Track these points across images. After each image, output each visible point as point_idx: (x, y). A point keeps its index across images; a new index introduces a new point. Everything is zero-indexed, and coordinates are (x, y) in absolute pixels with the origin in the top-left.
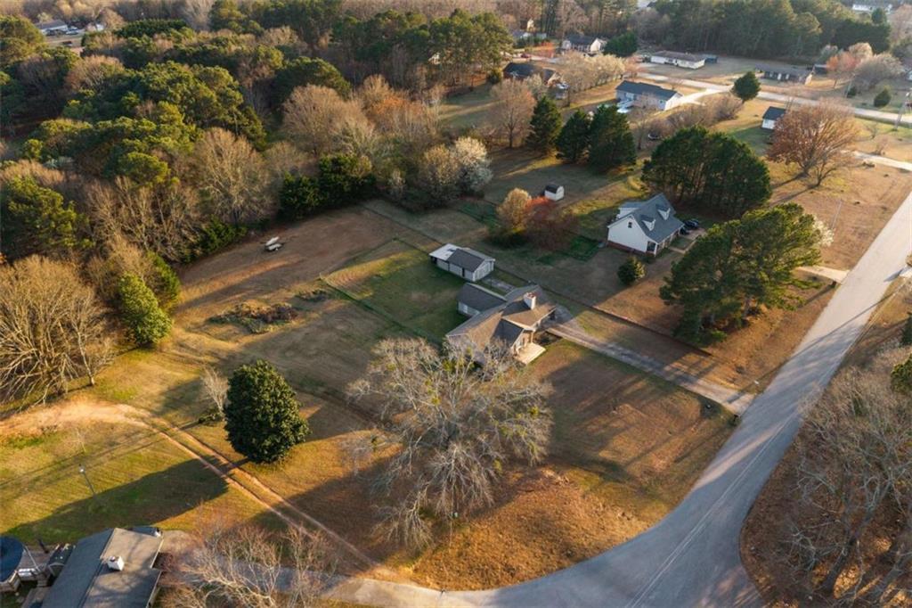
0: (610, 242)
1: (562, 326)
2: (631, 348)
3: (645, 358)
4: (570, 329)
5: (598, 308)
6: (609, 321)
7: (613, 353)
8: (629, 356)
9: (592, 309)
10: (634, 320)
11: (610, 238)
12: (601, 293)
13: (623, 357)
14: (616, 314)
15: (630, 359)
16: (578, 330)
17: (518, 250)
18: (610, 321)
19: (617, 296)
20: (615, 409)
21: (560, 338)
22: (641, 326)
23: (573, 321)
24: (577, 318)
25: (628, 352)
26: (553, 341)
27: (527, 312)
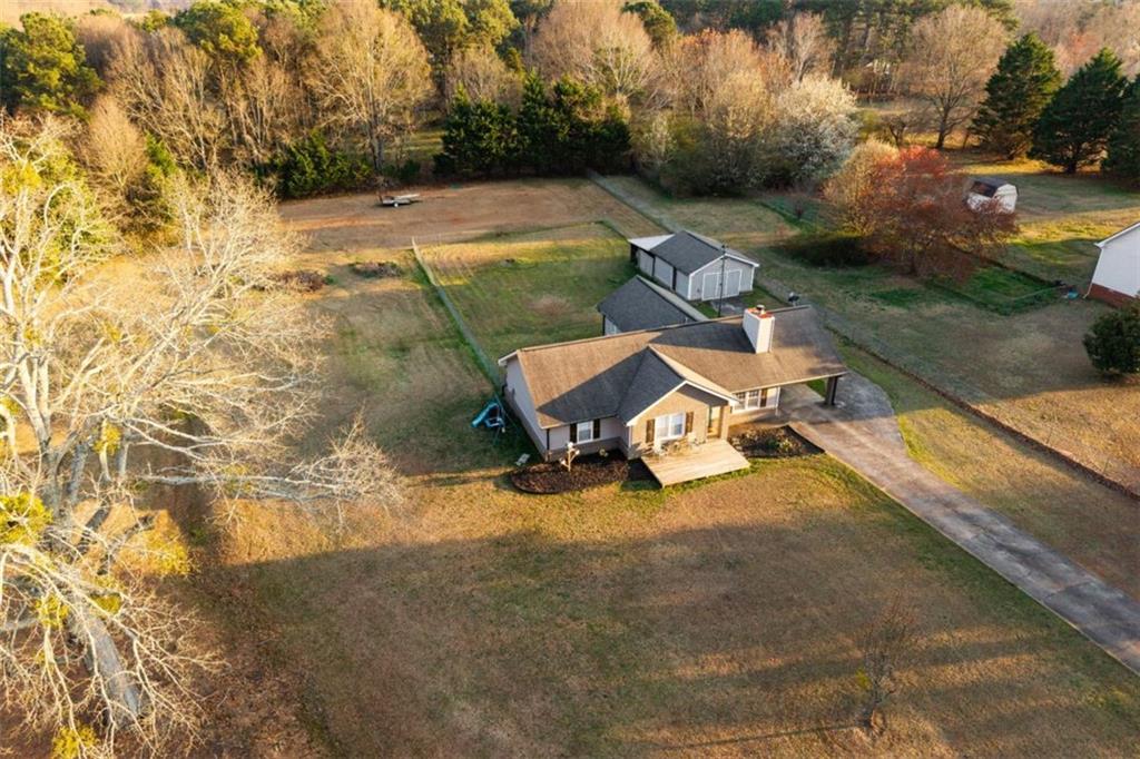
0: (1098, 288)
1: (843, 426)
2: (1041, 537)
3: (1092, 582)
4: (863, 439)
5: (982, 409)
6: (1001, 446)
7: (965, 535)
8: (1025, 557)
9: (960, 407)
10: (1095, 462)
11: (1099, 278)
12: (1010, 382)
13: (1001, 556)
14: (1033, 436)
15: (1023, 569)
16: (886, 444)
17: (840, 272)
18: (1006, 449)
19: (1063, 395)
20: (866, 724)
21: (814, 449)
22: (1112, 485)
23: (883, 423)
24: (903, 418)
25: (1029, 545)
26: (791, 453)
27: (739, 356)
